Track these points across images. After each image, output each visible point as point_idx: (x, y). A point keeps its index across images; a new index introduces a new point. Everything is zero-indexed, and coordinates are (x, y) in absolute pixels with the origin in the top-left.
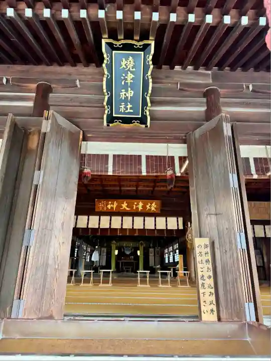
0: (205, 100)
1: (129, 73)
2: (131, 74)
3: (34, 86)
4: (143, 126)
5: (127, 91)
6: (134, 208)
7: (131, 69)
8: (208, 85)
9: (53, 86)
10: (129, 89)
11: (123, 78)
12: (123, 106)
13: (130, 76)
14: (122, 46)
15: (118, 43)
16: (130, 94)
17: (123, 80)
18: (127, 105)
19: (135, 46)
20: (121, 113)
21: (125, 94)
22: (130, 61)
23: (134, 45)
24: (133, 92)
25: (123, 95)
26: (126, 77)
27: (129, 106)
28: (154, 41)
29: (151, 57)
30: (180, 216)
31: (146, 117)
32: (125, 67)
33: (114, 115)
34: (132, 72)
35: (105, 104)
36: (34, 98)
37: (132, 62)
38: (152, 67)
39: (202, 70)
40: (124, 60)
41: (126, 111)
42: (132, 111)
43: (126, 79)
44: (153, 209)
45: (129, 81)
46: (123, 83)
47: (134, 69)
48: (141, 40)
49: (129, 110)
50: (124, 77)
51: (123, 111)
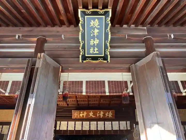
0: (144, 44)
1: (95, 29)
2: (97, 30)
3: (35, 39)
4: (106, 61)
5: (94, 40)
6: (98, 116)
7: (97, 27)
8: (145, 36)
9: (47, 39)
10: (96, 39)
11: (91, 32)
12: (92, 50)
13: (96, 31)
14: (91, 13)
15: (88, 12)
16: (96, 42)
17: (92, 33)
18: (95, 49)
19: (99, 13)
21: (93, 42)
22: (96, 22)
24: (98, 40)
25: (92, 42)
26: (94, 32)
27: (96, 49)
28: (111, 10)
29: (109, 19)
30: (128, 121)
31: (107, 55)
32: (93, 26)
33: (86, 55)
34: (97, 29)
35: (80, 48)
36: (35, 47)
37: (97, 22)
38: (110, 25)
39: (140, 27)
40: (92, 21)
41: (94, 53)
42: (98, 52)
43: (94, 33)
44: (110, 116)
45: (96, 34)
46: (92, 35)
47: (99, 27)
48: (103, 9)
49: (96, 52)
51: (92, 53)
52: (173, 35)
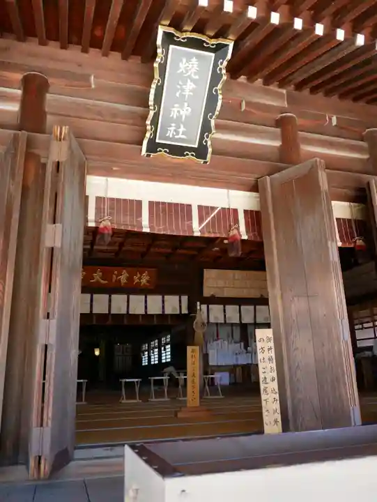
0: (278, 130)
1: (189, 81)
2: (192, 84)
3: (19, 76)
5: (182, 106)
6: (114, 280)
7: (192, 75)
8: (282, 110)
9: (50, 80)
10: (186, 104)
11: (179, 87)
12: (172, 129)
13: (190, 86)
14: (186, 40)
15: (182, 36)
16: (186, 111)
17: (178, 90)
18: (179, 128)
19: (205, 44)
20: (168, 138)
21: (179, 112)
22: (192, 64)
23: (204, 41)
24: (190, 110)
25: (176, 112)
26: (184, 86)
27: (182, 129)
28: (233, 43)
29: (225, 63)
30: (184, 294)
31: (206, 148)
32: (184, 72)
33: (157, 141)
34: (194, 81)
35: (148, 122)
36: (20, 98)
37: (195, 66)
38: (225, 78)
39: (273, 87)
40: (184, 60)
41: (176, 137)
42: (183, 137)
43: (183, 90)
44: (144, 281)
45: (187, 93)
46: (178, 95)
47: (197, 77)
48: (216, 37)
49: (180, 136)
50: (180, 85)
51: (171, 136)
52: (337, 118)
